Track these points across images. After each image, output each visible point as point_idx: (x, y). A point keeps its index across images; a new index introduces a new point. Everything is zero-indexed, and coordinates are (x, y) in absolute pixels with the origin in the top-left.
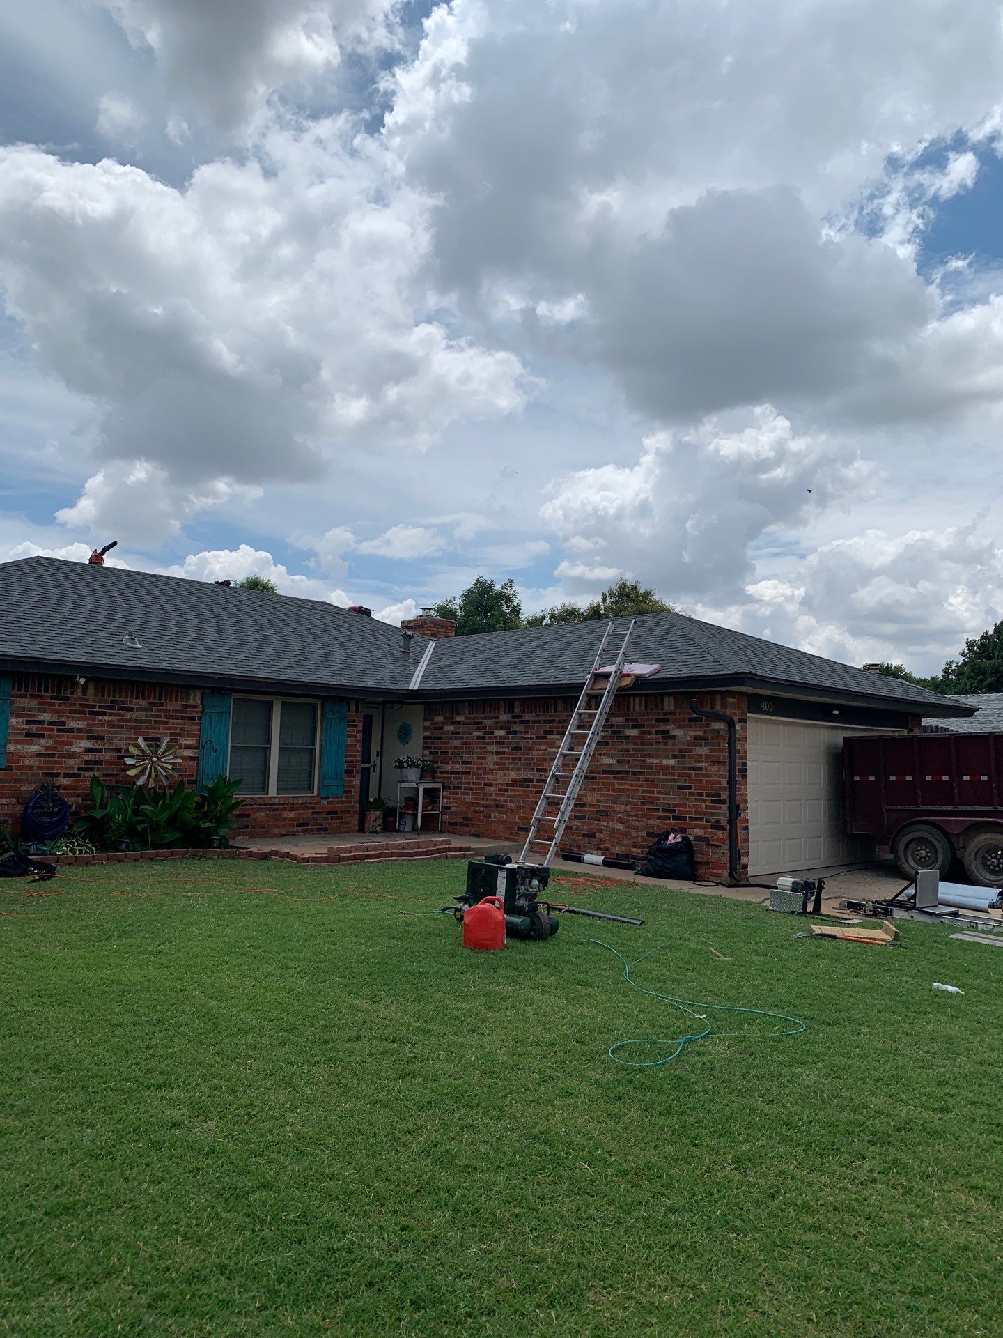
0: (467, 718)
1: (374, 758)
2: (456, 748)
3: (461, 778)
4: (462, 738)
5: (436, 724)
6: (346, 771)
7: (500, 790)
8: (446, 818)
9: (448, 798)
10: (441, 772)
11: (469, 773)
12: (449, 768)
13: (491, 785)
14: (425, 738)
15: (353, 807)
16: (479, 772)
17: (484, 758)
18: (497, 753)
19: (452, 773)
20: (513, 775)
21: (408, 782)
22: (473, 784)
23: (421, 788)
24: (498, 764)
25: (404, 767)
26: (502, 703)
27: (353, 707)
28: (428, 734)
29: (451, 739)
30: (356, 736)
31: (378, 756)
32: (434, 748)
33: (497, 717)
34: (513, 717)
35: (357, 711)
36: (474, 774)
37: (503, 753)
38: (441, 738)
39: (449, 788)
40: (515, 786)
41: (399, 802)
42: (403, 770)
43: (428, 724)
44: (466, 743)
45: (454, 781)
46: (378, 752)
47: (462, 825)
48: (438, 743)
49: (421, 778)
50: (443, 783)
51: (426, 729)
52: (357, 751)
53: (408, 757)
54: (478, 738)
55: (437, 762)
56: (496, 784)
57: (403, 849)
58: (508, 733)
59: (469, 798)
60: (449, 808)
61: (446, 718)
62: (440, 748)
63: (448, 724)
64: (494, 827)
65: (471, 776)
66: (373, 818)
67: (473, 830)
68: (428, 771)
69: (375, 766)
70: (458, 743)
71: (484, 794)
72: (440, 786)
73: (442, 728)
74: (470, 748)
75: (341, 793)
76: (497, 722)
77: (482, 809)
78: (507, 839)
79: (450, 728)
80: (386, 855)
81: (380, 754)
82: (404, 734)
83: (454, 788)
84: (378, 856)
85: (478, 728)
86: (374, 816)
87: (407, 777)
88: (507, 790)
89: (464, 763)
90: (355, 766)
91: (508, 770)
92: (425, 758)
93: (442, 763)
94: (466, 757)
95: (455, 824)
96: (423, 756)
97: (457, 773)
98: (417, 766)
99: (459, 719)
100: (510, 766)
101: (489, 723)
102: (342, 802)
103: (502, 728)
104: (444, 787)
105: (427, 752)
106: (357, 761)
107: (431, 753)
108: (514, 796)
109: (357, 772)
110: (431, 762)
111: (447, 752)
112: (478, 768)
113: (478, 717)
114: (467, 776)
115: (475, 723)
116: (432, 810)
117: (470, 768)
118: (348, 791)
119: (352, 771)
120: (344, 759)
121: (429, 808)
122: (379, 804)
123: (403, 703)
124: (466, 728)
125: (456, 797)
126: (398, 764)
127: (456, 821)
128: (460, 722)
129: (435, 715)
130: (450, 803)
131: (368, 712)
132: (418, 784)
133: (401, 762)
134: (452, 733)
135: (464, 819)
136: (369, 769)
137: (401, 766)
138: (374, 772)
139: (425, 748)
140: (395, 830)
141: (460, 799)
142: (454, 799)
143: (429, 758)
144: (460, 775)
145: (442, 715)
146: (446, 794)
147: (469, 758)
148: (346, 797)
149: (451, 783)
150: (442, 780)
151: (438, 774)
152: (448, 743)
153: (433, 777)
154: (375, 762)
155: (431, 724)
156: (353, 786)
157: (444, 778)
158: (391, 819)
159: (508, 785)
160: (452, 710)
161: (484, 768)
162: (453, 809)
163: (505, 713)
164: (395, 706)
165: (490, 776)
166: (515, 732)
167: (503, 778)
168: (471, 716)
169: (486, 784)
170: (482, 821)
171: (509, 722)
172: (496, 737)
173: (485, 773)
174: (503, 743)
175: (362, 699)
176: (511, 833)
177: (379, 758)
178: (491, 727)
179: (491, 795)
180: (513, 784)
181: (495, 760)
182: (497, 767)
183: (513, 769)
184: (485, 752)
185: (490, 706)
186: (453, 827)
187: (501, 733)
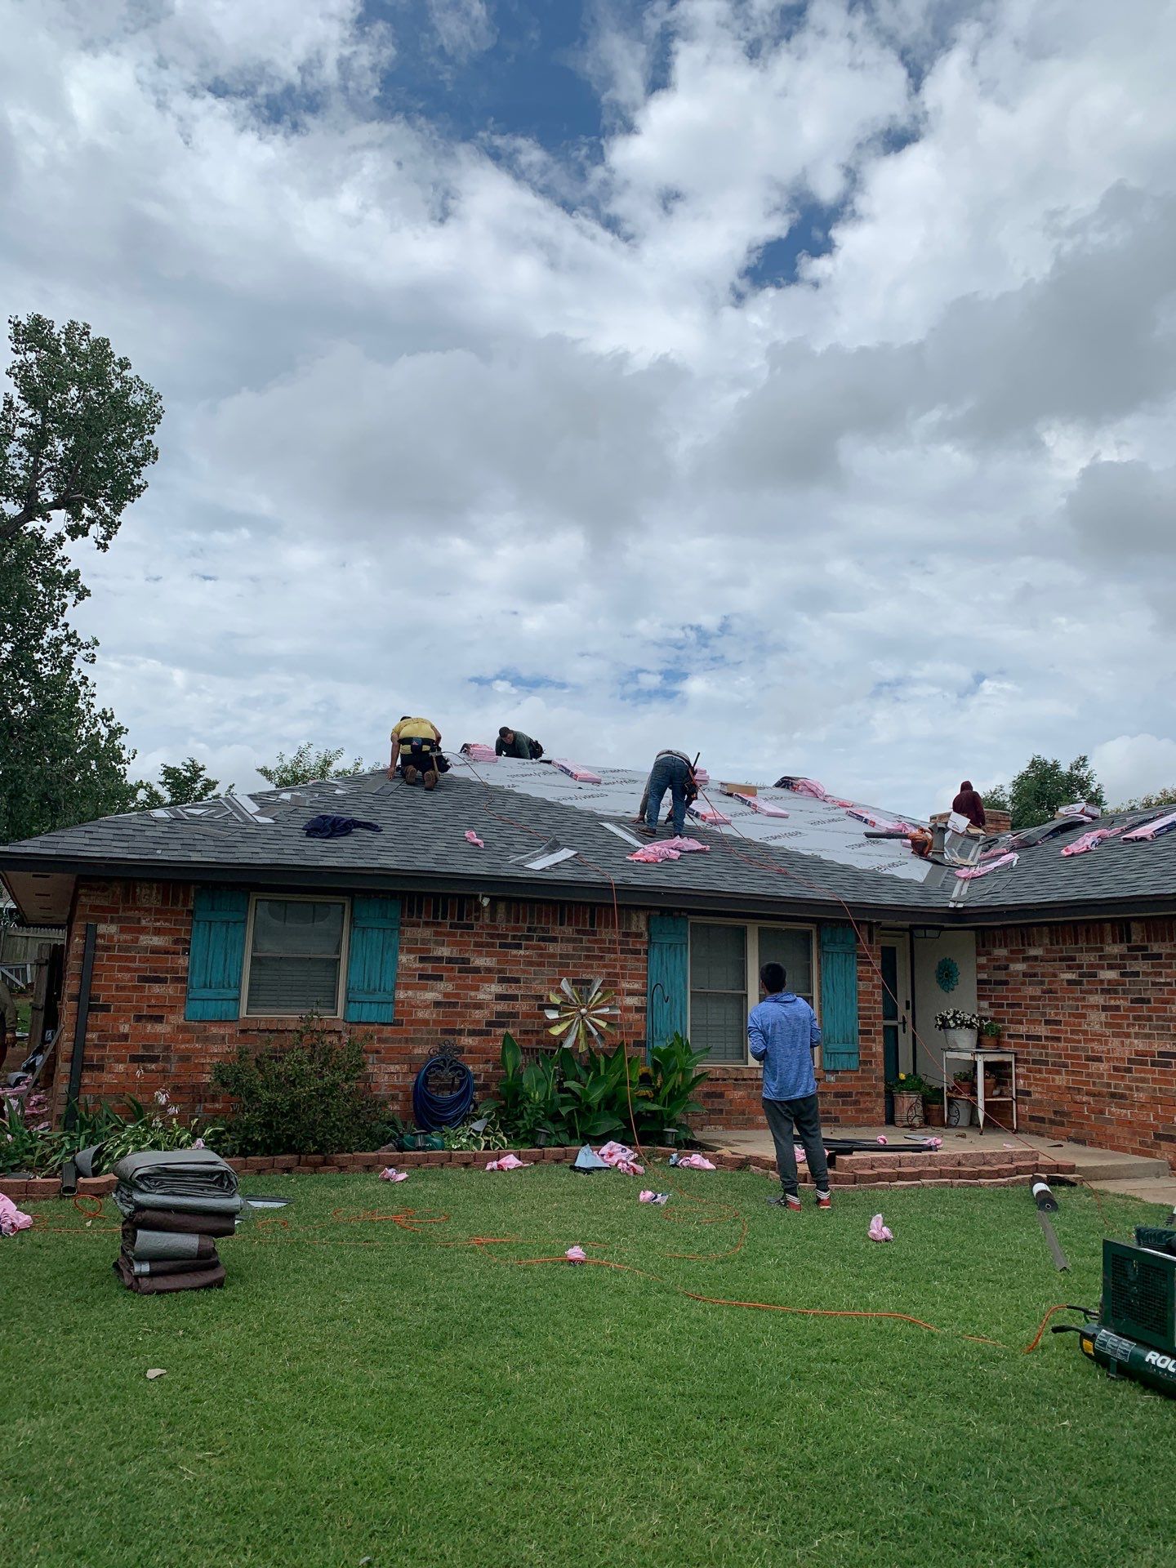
0: (1048, 951)
1: (902, 1011)
2: (1032, 998)
3: (1044, 1047)
4: (1042, 983)
5: (997, 960)
6: (861, 1032)
7: (1117, 1069)
8: (1025, 1109)
9: (1026, 1077)
10: (1010, 1036)
11: (1058, 1039)
12: (1022, 1029)
13: (1098, 1059)
14: (980, 982)
15: (874, 1087)
16: (1076, 1037)
17: (1083, 1016)
18: (1105, 1008)
19: (1029, 1037)
20: (1139, 1044)
21: (959, 1050)
22: (1068, 1056)
23: (980, 1061)
24: (1109, 1025)
25: (949, 1027)
26: (1108, 925)
27: (864, 935)
28: (984, 976)
29: (1023, 983)
30: (871, 979)
31: (908, 1008)
32: (997, 998)
33: (1102, 950)
34: (1130, 949)
35: (871, 941)
36: (1067, 1040)
37: (1117, 1008)
38: (1006, 983)
39: (1026, 1061)
40: (1143, 1063)
41: (946, 1081)
42: (951, 1032)
43: (983, 960)
44: (1049, 991)
45: (1035, 1053)
46: (907, 1003)
47: (1052, 1122)
48: (1002, 991)
49: (979, 1044)
50: (1016, 1054)
51: (980, 968)
52: (875, 1001)
53: (956, 1013)
54: (1070, 982)
55: (1002, 1021)
56: (1109, 1059)
57: (959, 1164)
58: (1122, 974)
59: (1061, 1080)
60: (1028, 1094)
61: (1012, 952)
62: (1006, 998)
63: (1016, 961)
64: (1110, 1129)
65: (1062, 1044)
66: (907, 1105)
67: (1073, 1132)
68: (987, 1035)
69: (904, 1023)
70: (1031, 991)
71: (1088, 1075)
72: (1010, 1058)
73: (1006, 968)
74: (1057, 999)
75: (853, 1063)
76: (1101, 958)
77: (1086, 1098)
78: (1136, 1152)
79: (1020, 967)
80: (933, 1175)
81: (911, 1005)
82: (947, 976)
83: (1035, 1062)
84: (918, 1176)
85: (1069, 967)
86: (907, 1103)
87: (955, 1043)
88: (1129, 1070)
89: (1048, 1022)
90: (874, 1025)
91: (1128, 1035)
92: (983, 1014)
93: (1011, 1021)
94: (1051, 1014)
95: (1042, 1120)
96: (980, 1009)
97: (1039, 1038)
98: (970, 1026)
99: (1033, 952)
100: (1132, 1031)
101: (1087, 958)
102: (859, 1079)
103: (1111, 967)
104: (1017, 1060)
105: (985, 1004)
106: (877, 1017)
107: (991, 1005)
108: (1142, 1080)
109: (877, 1033)
110: (992, 1019)
111: (1019, 1005)
112: (1072, 1032)
113: (1067, 948)
114: (1055, 1044)
115: (1062, 959)
116: (1001, 1095)
117: (1058, 1031)
118: (864, 1063)
119: (869, 1032)
120: (855, 1013)
121: (996, 1092)
122: (915, 1083)
123: (942, 929)
124: (1048, 968)
125: (1038, 1076)
126: (940, 1023)
127: (1041, 1115)
128: (1036, 958)
129: (994, 946)
130: (1030, 1085)
131: (888, 942)
132: (974, 1054)
133: (944, 1020)
134: (1025, 975)
135: (1055, 1113)
136: (895, 1028)
137: (945, 1026)
138: (904, 1032)
139: (980, 997)
140: (943, 1125)
141: (1045, 1080)
142: (1035, 1079)
143: (990, 1013)
144: (1043, 1042)
145: (1006, 946)
146: (1021, 1071)
147: (1056, 1014)
148: (863, 1071)
149: (1029, 1053)
150: (1013, 1049)
151: (1006, 1039)
152: (1019, 990)
153: (999, 1044)
154: (904, 1017)
155: (989, 960)
156: (874, 1055)
157: (1016, 1045)
158: (935, 1107)
159: (1131, 1061)
160: (1023, 937)
161: (1084, 1032)
162: (1036, 1096)
163: (1114, 941)
164: (929, 933)
165: (1095, 1045)
166: (1136, 974)
167: (1121, 1048)
168: (1056, 948)
169: (1089, 1059)
170: (1088, 1118)
171: (1123, 957)
172: (1102, 981)
173: (1087, 1041)
174: (1116, 992)
175: (879, 923)
176: (1143, 1143)
177: (910, 1011)
178: (1090, 966)
179: (1101, 1076)
180: (1139, 1060)
181: (1104, 1019)
182: (1108, 1031)
183: (1137, 1036)
184: (1084, 1007)
185: (1088, 932)
186: (1038, 1126)
187: (1109, 975)
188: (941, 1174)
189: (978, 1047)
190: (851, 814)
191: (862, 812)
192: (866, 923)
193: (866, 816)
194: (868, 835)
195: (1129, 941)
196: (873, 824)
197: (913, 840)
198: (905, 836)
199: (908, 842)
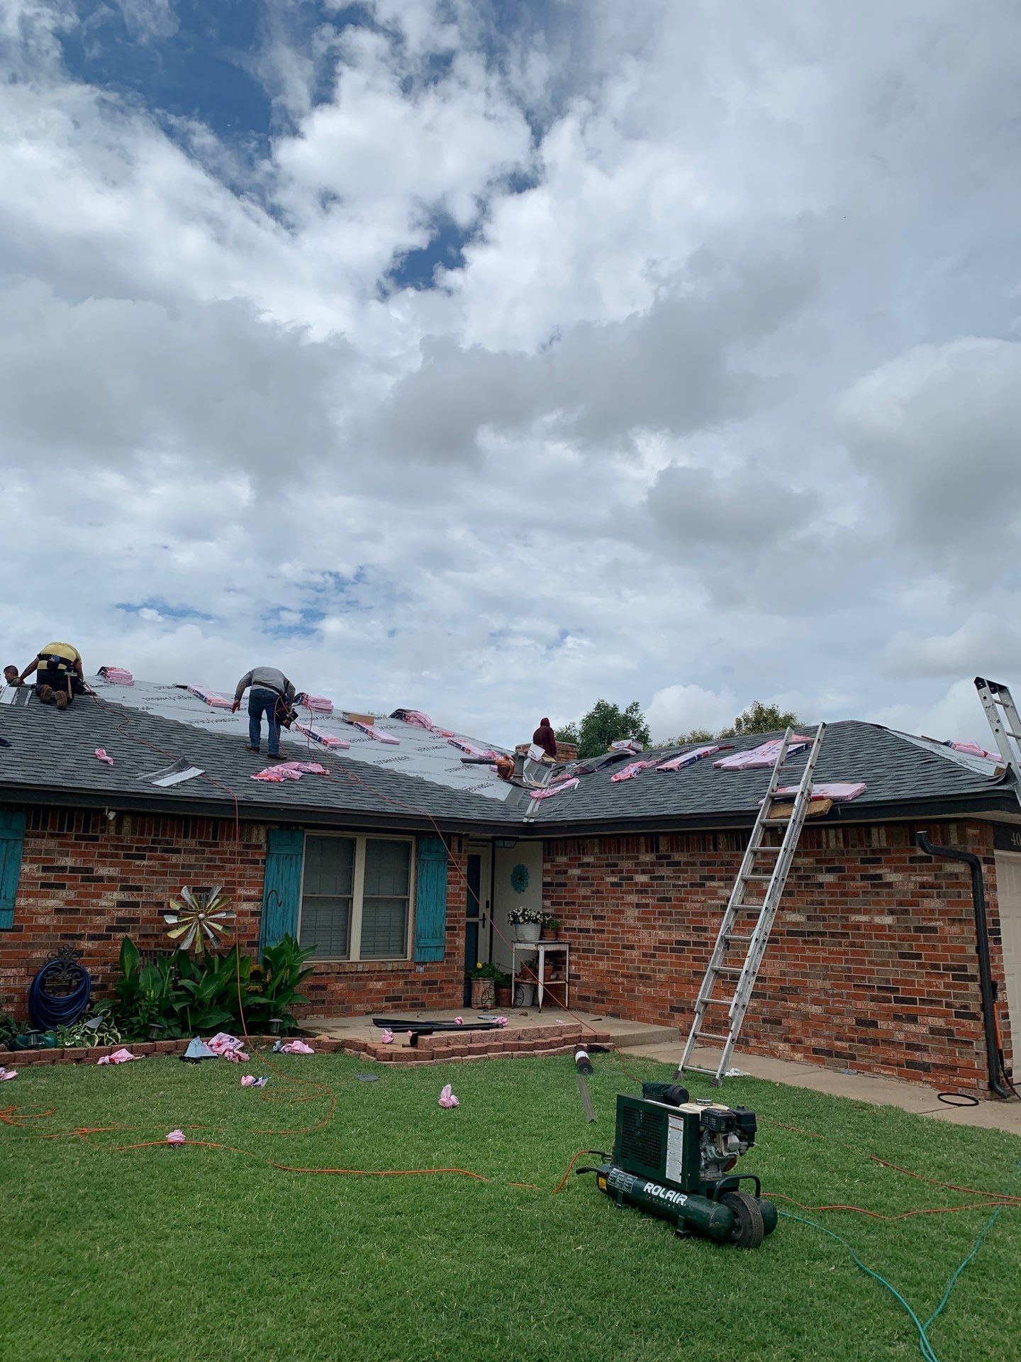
0: (598, 859)
1: (483, 909)
2: (585, 898)
3: (592, 938)
4: (592, 885)
5: (559, 866)
6: (448, 929)
7: (644, 955)
8: (575, 990)
9: (577, 964)
10: (566, 929)
11: (602, 931)
12: (576, 923)
13: (632, 947)
14: (545, 884)
15: (456, 975)
16: (616, 930)
17: (622, 912)
18: (638, 906)
19: (581, 930)
20: (662, 935)
21: (526, 942)
22: (610, 946)
23: (542, 950)
24: (640, 919)
25: (519, 923)
26: (642, 839)
27: (455, 845)
28: (548, 880)
29: (578, 885)
30: (458, 883)
31: (487, 907)
32: (557, 897)
33: (637, 858)
34: (658, 858)
35: (460, 850)
36: (609, 932)
37: (647, 905)
38: (564, 885)
39: (577, 950)
40: (664, 950)
41: (514, 969)
42: (520, 926)
43: (548, 866)
44: (598, 892)
45: (584, 943)
46: (487, 902)
47: (595, 1000)
48: (562, 892)
49: (542, 936)
50: (570, 944)
51: (546, 872)
52: (461, 901)
53: (525, 910)
54: (613, 884)
55: (560, 916)
56: (639, 947)
57: (519, 1038)
58: (652, 878)
59: (603, 965)
60: (578, 977)
61: (570, 859)
62: (565, 897)
63: (573, 866)
64: (639, 1005)
65: (605, 935)
66: (482, 989)
67: (610, 1008)
68: (549, 929)
69: (484, 919)
70: (583, 891)
71: (624, 960)
72: (565, 948)
73: (566, 872)
74: (603, 898)
75: (439, 955)
76: (637, 864)
77: (621, 980)
78: (656, 1022)
79: (575, 872)
80: (497, 1049)
81: (490, 905)
82: (519, 879)
83: (585, 950)
84: (485, 1050)
85: (613, 872)
86: (483, 988)
87: (523, 936)
88: (654, 956)
89: (595, 918)
90: (458, 922)
91: (654, 928)
92: (546, 911)
93: (567, 917)
94: (598, 911)
95: (587, 999)
96: (544, 907)
97: (588, 931)
98: (535, 922)
99: (586, 859)
100: (657, 923)
101: (626, 865)
102: (444, 968)
103: (644, 872)
104: (570, 949)
105: (548, 903)
106: (461, 915)
107: (553, 904)
108: (664, 964)
109: (461, 929)
110: (553, 915)
111: (574, 903)
112: (614, 925)
113: (612, 857)
114: (600, 936)
115: (608, 866)
116: (557, 979)
117: (604, 925)
118: (449, 954)
119: (454, 928)
120: (443, 913)
121: (553, 977)
122: (490, 971)
123: (517, 840)
124: (597, 872)
125: (586, 962)
126: (512, 919)
127: (587, 994)
128: (588, 864)
129: (557, 854)
130: (580, 970)
131: (474, 851)
132: (537, 945)
133: (515, 917)
134: (579, 878)
135: (598, 992)
136: (477, 924)
137: (515, 921)
138: (484, 926)
139: (545, 897)
140: (511, 1006)
141: (592, 965)
142: (584, 965)
143: (551, 911)
144: (591, 934)
145: (566, 855)
146: (574, 958)
147: (602, 911)
148: (447, 962)
149: (580, 944)
150: (568, 940)
151: (563, 932)
152: (574, 891)
153: (557, 936)
154: (484, 915)
155: (552, 866)
156: (457, 948)
157: (571, 937)
158: (505, 990)
159: (655, 948)
160: (579, 849)
161: (622, 926)
162: (584, 979)
163: (647, 851)
164: (507, 843)
165: (630, 936)
166: (662, 878)
167: (648, 938)
168: (603, 856)
169: (625, 947)
170: (622, 996)
171: (653, 864)
172: (636, 883)
173: (624, 932)
174: (647, 892)
175: (467, 835)
176: (661, 1015)
177: (489, 909)
178: (629, 871)
179: (632, 961)
180: (661, 947)
181: (636, 914)
182: (640, 924)
183: (661, 927)
184: (622, 904)
185: (628, 843)
186: (583, 1004)
187: (643, 878)
188: (504, 1048)
189: (541, 939)
190: (452, 743)
191: (461, 741)
192: (455, 835)
193: (463, 745)
194: (464, 761)
195: (658, 851)
196: (469, 751)
197: (499, 765)
198: (493, 763)
199: (496, 767)
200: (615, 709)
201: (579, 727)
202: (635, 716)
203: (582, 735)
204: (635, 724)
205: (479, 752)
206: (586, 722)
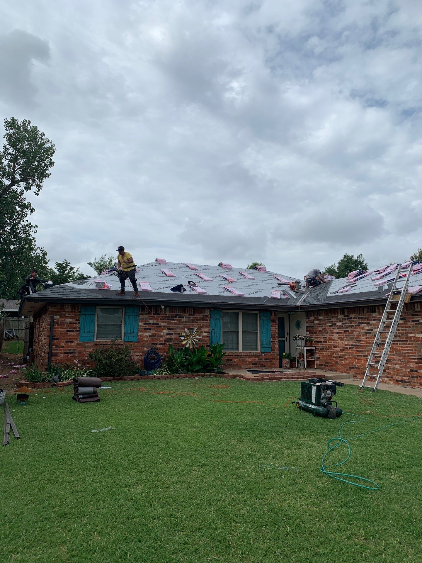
0: (324, 317)
1: (286, 335)
2: (320, 331)
3: (323, 345)
4: (322, 326)
5: (311, 320)
6: (272, 342)
7: (341, 350)
8: (318, 362)
9: (318, 353)
10: (314, 342)
11: (326, 342)
12: (317, 340)
13: (336, 347)
14: (307, 327)
15: (276, 357)
17: (333, 335)
18: (338, 333)
19: (319, 342)
20: (346, 343)
21: (300, 346)
22: (329, 347)
23: (305, 349)
24: (339, 338)
25: (297, 340)
26: (339, 310)
27: (273, 314)
28: (308, 325)
29: (318, 327)
30: (275, 327)
31: (288, 335)
32: (311, 331)
33: (337, 317)
34: (344, 316)
35: (275, 316)
36: (329, 342)
37: (341, 333)
38: (313, 327)
39: (318, 349)
40: (347, 348)
41: (297, 356)
43: (307, 320)
44: (324, 329)
45: (321, 346)
46: (288, 333)
47: (325, 365)
48: (312, 329)
49: (306, 344)
50: (316, 347)
51: (307, 323)
52: (276, 333)
53: (299, 335)
54: (329, 326)
55: (312, 338)
56: (339, 347)
58: (343, 324)
59: (327, 354)
60: (319, 358)
61: (315, 318)
62: (313, 331)
63: (316, 320)
64: (339, 367)
65: (327, 344)
66: (285, 362)
67: (330, 368)
68: (308, 341)
69: (287, 339)
70: (319, 329)
71: (334, 352)
72: (314, 348)
73: (313, 322)
74: (326, 331)
75: (270, 350)
76: (337, 319)
77: (333, 358)
78: (345, 372)
79: (317, 322)
82: (298, 325)
83: (321, 349)
85: (329, 322)
87: (299, 344)
88: (344, 350)
89: (324, 338)
90: (276, 339)
91: (343, 340)
92: (307, 336)
93: (315, 338)
94: (325, 335)
95: (322, 365)
96: (307, 335)
98: (303, 339)
101: (334, 319)
102: (271, 355)
103: (340, 322)
104: (316, 349)
105: (308, 333)
106: (277, 337)
107: (310, 333)
108: (347, 353)
109: (277, 342)
110: (310, 337)
111: (317, 333)
112: (330, 340)
113: (329, 317)
114: (326, 344)
115: (327, 320)
116: (312, 359)
117: (327, 340)
118: (273, 350)
119: (274, 342)
120: (270, 336)
121: (310, 358)
122: (288, 356)
123: (296, 312)
124: (323, 322)
125: (321, 353)
126: (294, 338)
127: (322, 363)
128: (321, 319)
129: (310, 316)
130: (319, 356)
131: (281, 316)
132: (304, 347)
133: (296, 338)
134: (318, 324)
135: (326, 363)
136: (284, 341)
138: (287, 342)
139: (307, 331)
140: (296, 368)
141: (323, 354)
142: (321, 354)
143: (309, 336)
144: (323, 343)
145: (313, 316)
146: (317, 351)
147: (326, 335)
148: (273, 352)
149: (319, 347)
150: (315, 345)
151: (313, 343)
152: (317, 329)
153: (311, 344)
154: (287, 337)
155: (309, 320)
156: (276, 348)
157: (316, 344)
158: (294, 362)
159: (344, 347)
160: (318, 314)
161: (333, 340)
162: (321, 358)
163: (340, 314)
164: (292, 313)
165: (336, 344)
166: (346, 323)
167: (342, 344)
168: (326, 316)
169: (334, 347)
170: (334, 364)
171: (343, 319)
172: (337, 325)
173: (333, 342)
174: (341, 328)
175: (277, 311)
176: (346, 370)
177: (289, 336)
178: (335, 321)
179: (337, 352)
180: (346, 347)
181: (338, 336)
182: (339, 340)
183: (346, 340)
184: (333, 333)
185: (334, 312)
186: (321, 367)
187: (339, 324)
188: (287, 378)
190: (274, 278)
191: (278, 277)
192: (273, 310)
193: (279, 278)
194: (279, 284)
195: (344, 314)
196: (281, 281)
197: (290, 285)
198: (288, 285)
199: (289, 286)
200: (352, 257)
201: (337, 265)
202: (361, 259)
203: (338, 268)
204: (361, 263)
205: (284, 281)
206: (339, 263)
